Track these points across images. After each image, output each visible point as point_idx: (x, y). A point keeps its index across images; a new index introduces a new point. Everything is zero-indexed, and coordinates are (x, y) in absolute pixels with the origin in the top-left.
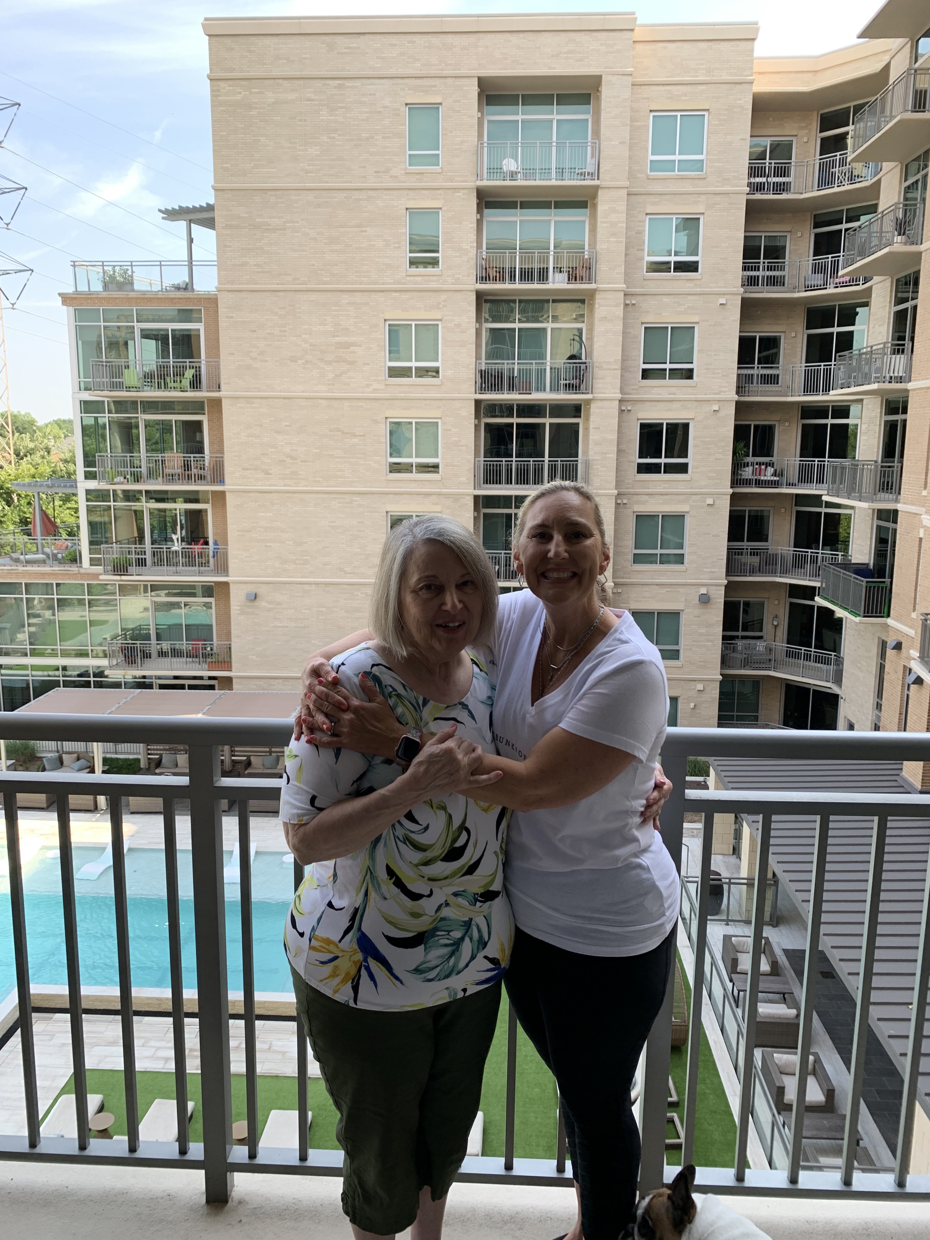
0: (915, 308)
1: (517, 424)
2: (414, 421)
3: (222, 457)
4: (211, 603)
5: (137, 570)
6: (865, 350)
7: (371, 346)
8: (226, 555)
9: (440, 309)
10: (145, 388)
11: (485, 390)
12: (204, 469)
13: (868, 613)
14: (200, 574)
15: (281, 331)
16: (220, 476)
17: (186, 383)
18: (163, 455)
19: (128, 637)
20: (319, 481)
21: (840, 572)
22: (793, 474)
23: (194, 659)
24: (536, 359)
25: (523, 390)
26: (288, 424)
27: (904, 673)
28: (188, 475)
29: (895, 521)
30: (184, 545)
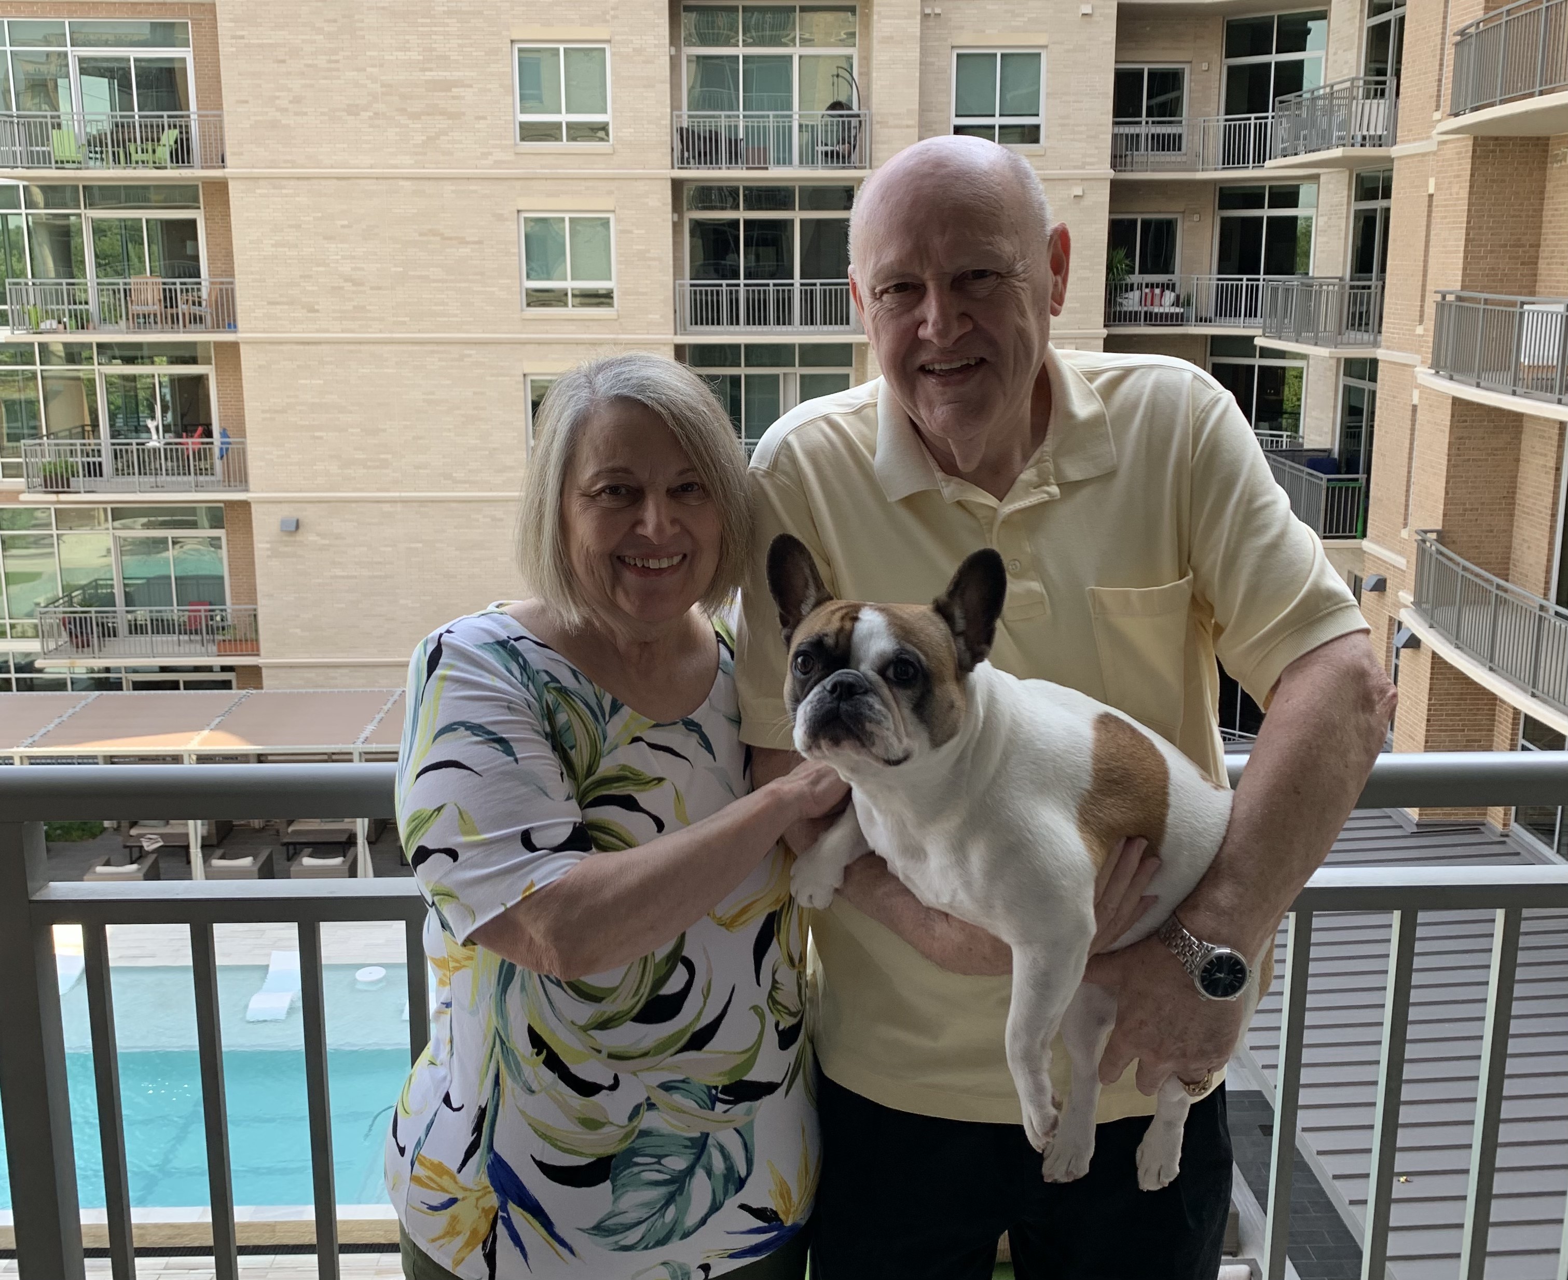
0: (1402, 20)
1: (746, 222)
2: (567, 216)
3: (232, 283)
4: (219, 539)
5: (87, 485)
6: (1322, 92)
7: (489, 86)
8: (243, 453)
9: (607, 21)
10: (91, 163)
11: (688, 163)
12: (200, 304)
13: (1330, 531)
14: (198, 487)
15: (330, 61)
16: (229, 316)
17: (163, 153)
18: (127, 280)
19: (75, 600)
20: (404, 323)
21: (1284, 464)
22: (1207, 301)
23: (193, 637)
24: (776, 110)
25: (753, 163)
26: (346, 223)
27: (1389, 629)
28: (172, 315)
29: (1373, 379)
30: (169, 437)
